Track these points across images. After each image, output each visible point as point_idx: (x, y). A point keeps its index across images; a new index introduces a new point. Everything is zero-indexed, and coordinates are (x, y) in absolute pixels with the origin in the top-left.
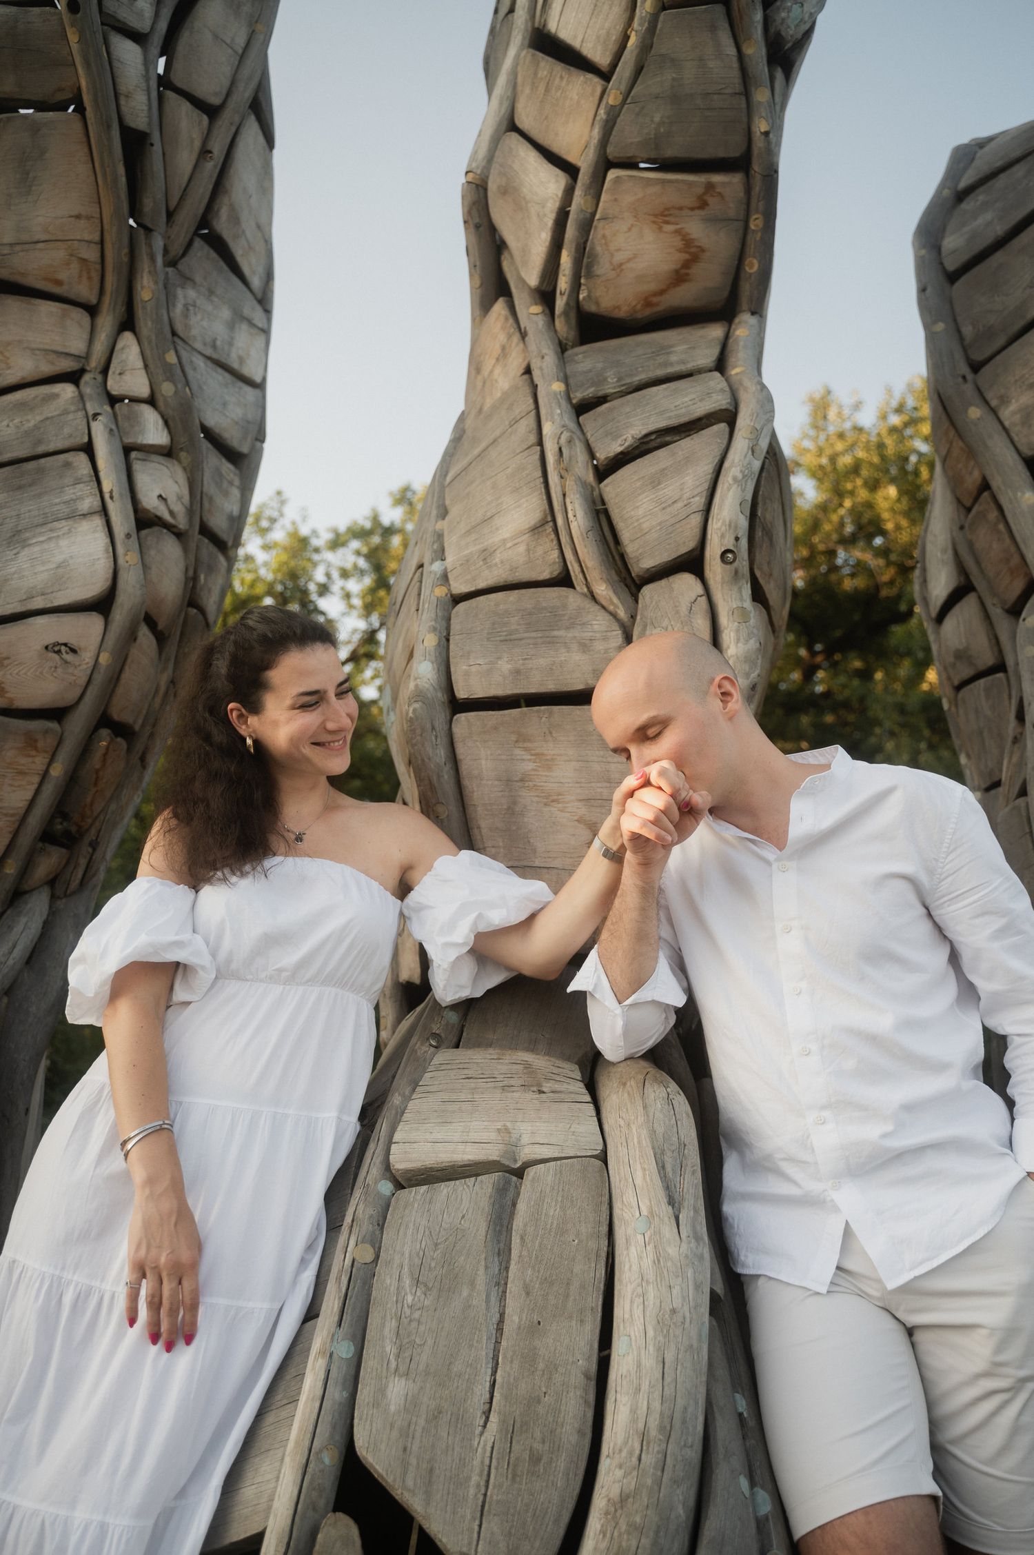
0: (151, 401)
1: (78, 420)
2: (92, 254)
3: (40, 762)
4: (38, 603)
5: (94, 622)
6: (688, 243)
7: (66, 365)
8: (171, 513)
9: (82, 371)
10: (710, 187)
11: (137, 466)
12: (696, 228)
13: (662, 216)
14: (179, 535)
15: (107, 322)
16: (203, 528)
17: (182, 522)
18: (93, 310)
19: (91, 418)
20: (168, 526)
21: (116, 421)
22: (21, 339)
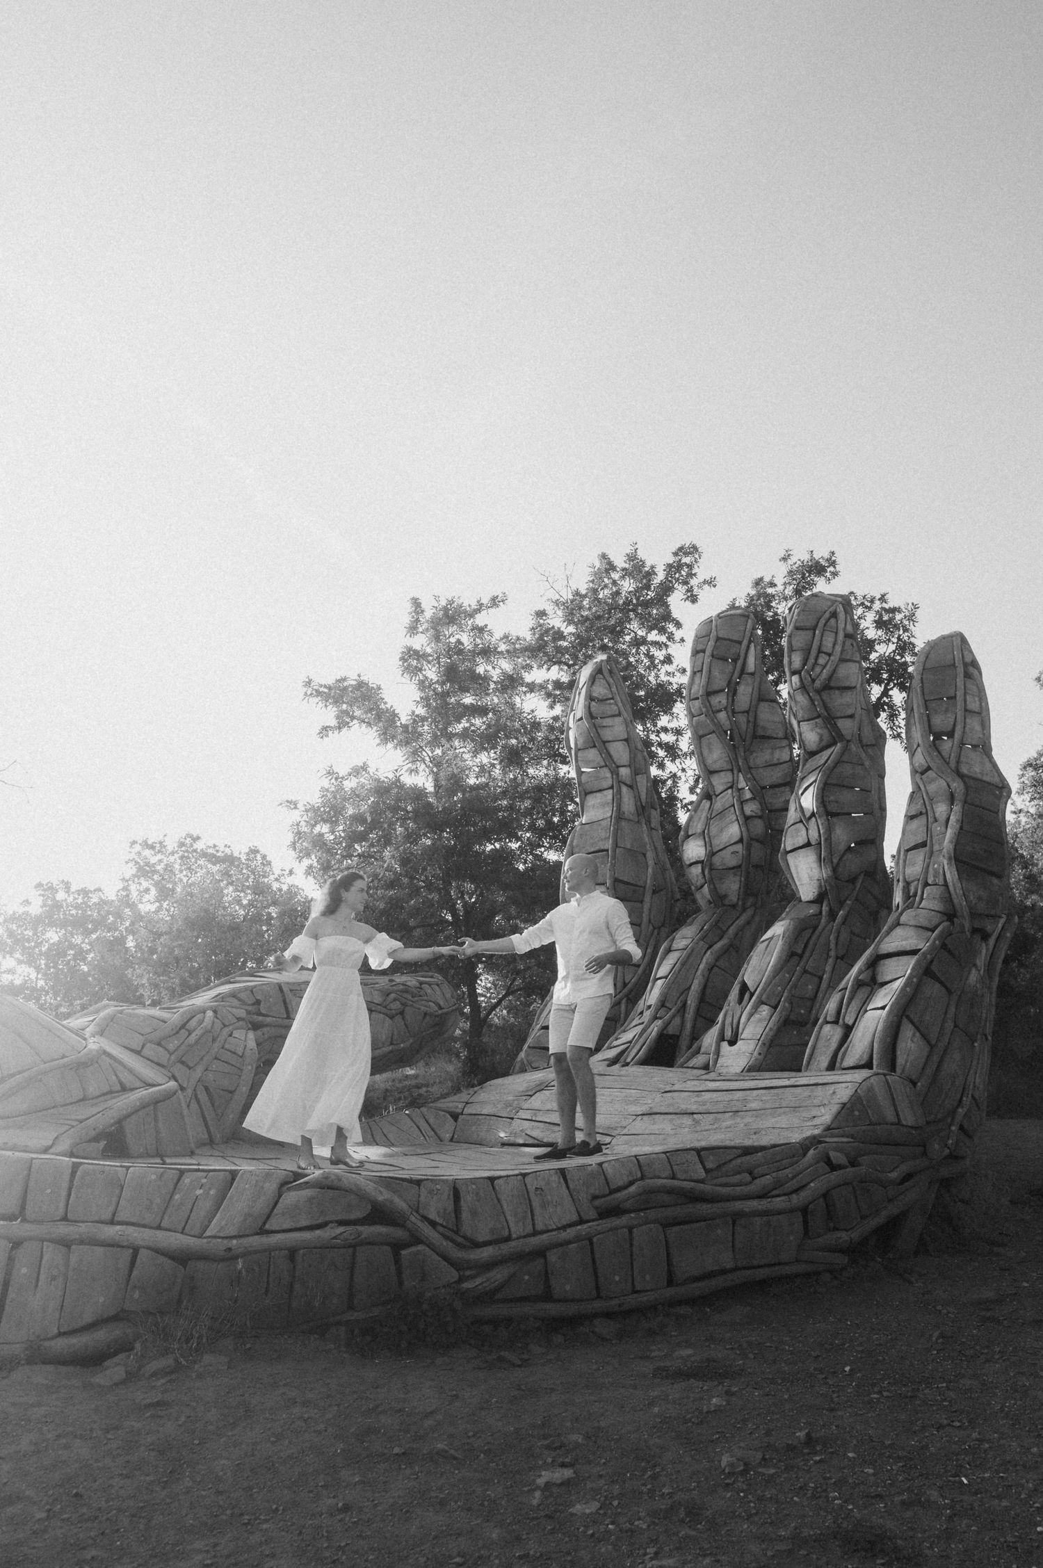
0: (747, 787)
2: (727, 759)
3: (738, 878)
4: (727, 844)
5: (740, 845)
6: (818, 734)
7: (729, 785)
8: (756, 813)
9: (733, 785)
10: (817, 722)
11: (744, 806)
12: (819, 731)
13: (812, 730)
14: (760, 817)
15: (735, 772)
16: (770, 811)
17: (760, 814)
18: (732, 770)
19: (733, 798)
20: (756, 817)
21: (739, 797)
22: (719, 782)
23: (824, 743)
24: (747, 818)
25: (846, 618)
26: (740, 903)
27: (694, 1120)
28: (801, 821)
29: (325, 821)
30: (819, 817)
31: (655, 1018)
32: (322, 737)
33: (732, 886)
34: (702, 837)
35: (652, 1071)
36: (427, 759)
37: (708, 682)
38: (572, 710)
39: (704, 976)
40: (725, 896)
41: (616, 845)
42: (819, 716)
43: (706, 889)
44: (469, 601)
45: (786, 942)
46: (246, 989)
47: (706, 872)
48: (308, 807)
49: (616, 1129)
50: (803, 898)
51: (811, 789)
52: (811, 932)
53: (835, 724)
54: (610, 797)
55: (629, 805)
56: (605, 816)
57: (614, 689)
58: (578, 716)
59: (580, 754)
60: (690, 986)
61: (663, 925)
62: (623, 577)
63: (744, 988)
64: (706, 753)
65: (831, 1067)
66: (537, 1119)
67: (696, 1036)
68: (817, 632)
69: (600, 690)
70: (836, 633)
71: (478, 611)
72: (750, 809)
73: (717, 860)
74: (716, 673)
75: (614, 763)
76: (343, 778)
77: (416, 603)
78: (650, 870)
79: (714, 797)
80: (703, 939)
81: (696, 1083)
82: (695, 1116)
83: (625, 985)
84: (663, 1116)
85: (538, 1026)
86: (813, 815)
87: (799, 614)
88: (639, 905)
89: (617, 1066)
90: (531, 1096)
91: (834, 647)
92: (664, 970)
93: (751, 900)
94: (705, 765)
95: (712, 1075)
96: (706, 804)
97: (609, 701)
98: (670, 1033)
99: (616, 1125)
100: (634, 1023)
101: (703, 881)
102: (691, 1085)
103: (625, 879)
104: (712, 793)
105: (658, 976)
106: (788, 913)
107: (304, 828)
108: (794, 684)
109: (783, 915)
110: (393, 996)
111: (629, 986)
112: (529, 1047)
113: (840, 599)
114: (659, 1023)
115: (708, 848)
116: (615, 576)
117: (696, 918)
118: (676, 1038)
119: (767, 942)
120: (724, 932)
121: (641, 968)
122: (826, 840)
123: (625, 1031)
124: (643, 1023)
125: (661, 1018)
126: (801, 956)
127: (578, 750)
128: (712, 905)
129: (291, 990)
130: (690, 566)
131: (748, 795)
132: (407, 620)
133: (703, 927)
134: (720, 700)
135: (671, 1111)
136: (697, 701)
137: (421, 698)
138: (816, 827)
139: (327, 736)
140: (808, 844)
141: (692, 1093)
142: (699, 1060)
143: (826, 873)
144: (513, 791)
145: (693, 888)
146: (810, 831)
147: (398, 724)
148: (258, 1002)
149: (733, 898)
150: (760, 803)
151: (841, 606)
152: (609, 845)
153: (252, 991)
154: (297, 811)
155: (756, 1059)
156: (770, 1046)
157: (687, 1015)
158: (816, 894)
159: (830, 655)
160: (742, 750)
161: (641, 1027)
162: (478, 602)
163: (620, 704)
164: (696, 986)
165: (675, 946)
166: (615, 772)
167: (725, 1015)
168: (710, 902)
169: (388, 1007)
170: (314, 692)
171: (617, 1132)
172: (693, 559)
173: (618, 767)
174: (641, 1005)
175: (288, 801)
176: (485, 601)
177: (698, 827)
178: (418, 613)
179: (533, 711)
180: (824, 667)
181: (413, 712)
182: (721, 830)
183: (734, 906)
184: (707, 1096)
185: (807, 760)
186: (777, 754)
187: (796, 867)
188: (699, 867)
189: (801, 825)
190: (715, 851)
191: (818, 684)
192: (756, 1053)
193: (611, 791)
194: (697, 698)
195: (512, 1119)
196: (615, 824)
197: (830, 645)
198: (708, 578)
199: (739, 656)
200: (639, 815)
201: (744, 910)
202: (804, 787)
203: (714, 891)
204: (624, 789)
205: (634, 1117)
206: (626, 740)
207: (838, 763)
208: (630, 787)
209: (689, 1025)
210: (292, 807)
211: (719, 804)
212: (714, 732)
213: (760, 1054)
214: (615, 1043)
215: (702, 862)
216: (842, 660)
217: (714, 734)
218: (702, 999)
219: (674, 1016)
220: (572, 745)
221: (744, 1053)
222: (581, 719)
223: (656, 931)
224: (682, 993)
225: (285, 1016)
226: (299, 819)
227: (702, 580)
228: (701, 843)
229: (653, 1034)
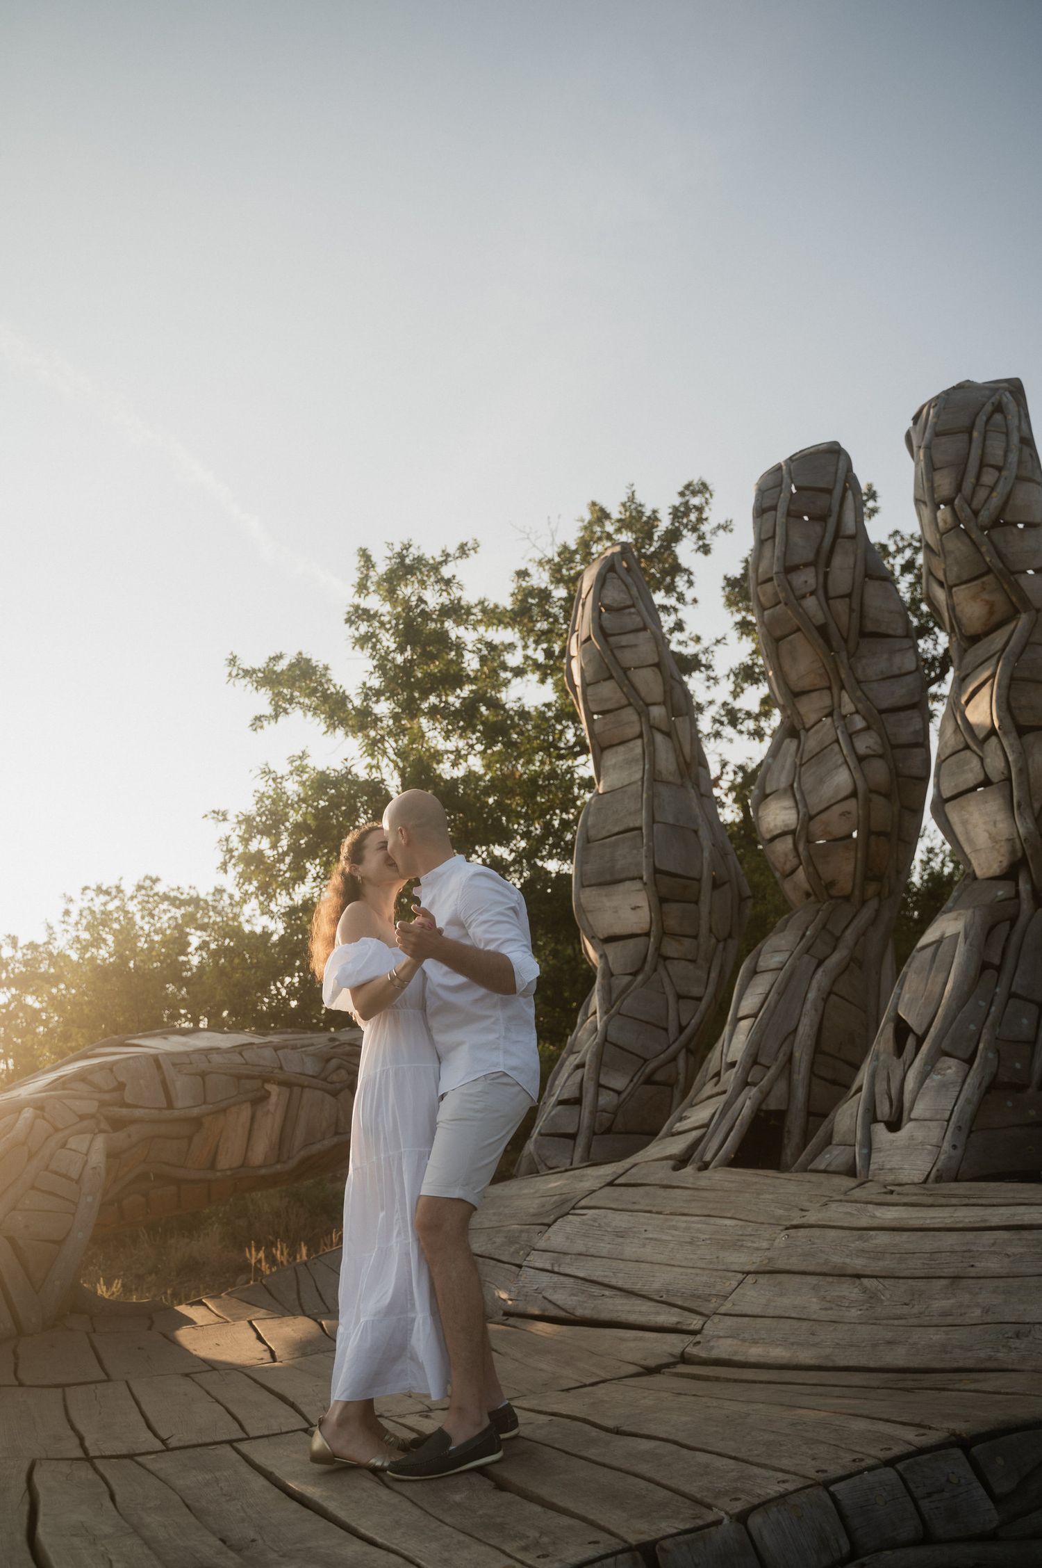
0: (857, 712)
1: (833, 731)
2: (822, 671)
3: (851, 854)
4: (833, 801)
5: (853, 802)
6: (987, 602)
7: (827, 711)
8: (874, 750)
9: (833, 711)
10: (983, 583)
11: (855, 740)
12: (986, 596)
13: (974, 597)
14: (881, 756)
15: (835, 690)
16: (894, 747)
17: (880, 751)
18: (830, 688)
19: (836, 729)
20: (873, 756)
21: (845, 726)
22: (810, 708)
23: (997, 617)
24: (861, 759)
25: (1019, 412)
26: (857, 893)
27: (865, 1290)
28: (967, 747)
29: (262, 833)
30: (1005, 733)
31: (746, 1084)
32: (255, 730)
33: (843, 869)
34: (789, 793)
35: (754, 1179)
36: (390, 751)
37: (785, 554)
38: (574, 631)
39: (816, 1010)
40: (831, 884)
41: (653, 820)
42: (989, 571)
43: (801, 874)
44: (431, 553)
45: (971, 945)
46: (101, 1067)
47: (801, 848)
48: (241, 818)
49: (707, 1299)
50: (979, 873)
51: (986, 691)
52: (1008, 927)
53: (1016, 580)
54: (639, 750)
55: (666, 761)
56: (633, 779)
57: (634, 591)
58: (583, 637)
59: (590, 690)
60: (796, 1030)
61: (730, 936)
62: (618, 531)
63: (902, 1030)
64: (787, 666)
66: (562, 1270)
67: (819, 1113)
68: (975, 434)
69: (613, 595)
70: (1007, 434)
71: (445, 562)
72: (865, 744)
73: (816, 826)
74: (797, 539)
75: (642, 699)
76: (282, 777)
77: (367, 559)
78: (706, 854)
79: (802, 733)
80: (807, 950)
81: (849, 1208)
82: (865, 1281)
83: (681, 1029)
84: (797, 1278)
85: (553, 1099)
86: (992, 732)
87: (937, 415)
88: (692, 906)
89: (689, 1170)
90: (549, 1225)
91: (1006, 455)
92: (749, 1003)
93: (872, 888)
94: (786, 684)
95: (871, 1191)
96: (790, 745)
97: (627, 611)
98: (773, 1107)
99: (707, 1291)
100: (709, 1089)
101: (795, 861)
102: (837, 1213)
103: (672, 869)
104: (799, 727)
105: (740, 1014)
106: (957, 899)
107: (235, 843)
108: (941, 524)
109: (949, 904)
110: (334, 1062)
111: (688, 1031)
112: (540, 1134)
113: (1005, 385)
114: (754, 1091)
115: (802, 810)
116: (610, 528)
117: (787, 921)
118: (781, 1115)
119: (930, 950)
120: (838, 939)
121: (704, 1002)
122: (1020, 771)
123: (692, 1106)
124: (725, 1092)
125: (755, 1084)
126: (999, 969)
127: (586, 685)
128: (812, 898)
129: (174, 1065)
130: (700, 509)
131: (859, 723)
132: (356, 577)
133: (804, 935)
134: (806, 579)
135: (811, 1268)
136: (769, 584)
137: (375, 667)
138: (1000, 753)
139: (262, 727)
140: (986, 782)
141: (847, 1233)
142: (834, 1156)
143: (1024, 826)
144: (501, 785)
145: (778, 875)
146: (988, 761)
147: (350, 706)
148: (121, 1087)
149: (845, 885)
150: (880, 735)
151: (1008, 394)
152: (642, 820)
153: (111, 1070)
154: (226, 823)
155: (950, 1157)
156: (971, 1132)
157: (795, 1077)
158: (1005, 864)
159: (999, 469)
160: (844, 655)
161: (724, 1098)
162: (443, 551)
163: (645, 613)
164: (806, 1028)
165: (762, 964)
166: (643, 712)
167: (873, 1077)
168: (808, 895)
169: (329, 1080)
170: (241, 672)
171: (713, 1304)
172: (703, 500)
173: (648, 705)
174: (714, 1060)
175: (214, 812)
176: (452, 550)
177: (780, 779)
178: (368, 569)
179: (520, 699)
180: (992, 489)
181: (364, 684)
182: (821, 781)
183: (847, 898)
184: (883, 1239)
185: (965, 651)
186: (897, 659)
187: (965, 823)
188: (789, 839)
189: (968, 753)
190: (813, 812)
191: (985, 517)
192: (946, 1146)
193: (639, 742)
194: (771, 579)
195: (520, 1266)
196: (648, 789)
197: (1001, 453)
198: (722, 522)
199: (830, 510)
200: (682, 777)
201: (864, 902)
202: (971, 689)
203: (814, 876)
204: (659, 738)
205: (740, 1276)
206: (657, 665)
207: (1026, 645)
208: (667, 734)
209: (800, 1094)
210: (221, 818)
211: (812, 742)
212: (798, 630)
213: (954, 1147)
214: (679, 1126)
215: (793, 832)
216: (1019, 479)
217: (798, 634)
218: (818, 1049)
219: (775, 1079)
220: (577, 681)
221: (922, 1143)
222: (589, 639)
223: (721, 945)
224: (786, 1038)
225: (165, 1105)
226: (231, 833)
227: (715, 525)
228: (788, 803)
229: (745, 1111)
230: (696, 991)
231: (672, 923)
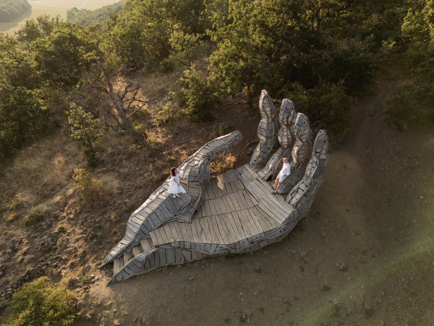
24: (288, 139)
35: (267, 184)
37: (283, 117)
39: (278, 165)
41: (267, 128)
50: (294, 162)
51: (296, 150)
52: (294, 170)
56: (266, 123)
57: (268, 101)
65: (289, 203)
68: (300, 127)
69: (265, 101)
70: (304, 127)
73: (283, 143)
74: (285, 115)
80: (279, 157)
89: (262, 181)
90: (250, 181)
92: (272, 162)
96: (282, 131)
97: (267, 104)
111: (268, 153)
125: (271, 172)
131: (289, 134)
133: (279, 155)
134: (285, 120)
140: (295, 156)
150: (291, 135)
157: (275, 171)
158: (296, 163)
159: (302, 131)
160: (289, 127)
165: (275, 157)
173: (268, 115)
174: (269, 164)
177: (281, 135)
183: (286, 148)
191: (299, 136)
193: (267, 119)
197: (302, 129)
199: (290, 112)
202: (295, 148)
207: (301, 147)
208: (271, 117)
209: (275, 173)
214: (264, 171)
215: (280, 142)
218: (278, 168)
228: (281, 139)
229: (269, 176)
230: (270, 148)
231: (268, 141)
